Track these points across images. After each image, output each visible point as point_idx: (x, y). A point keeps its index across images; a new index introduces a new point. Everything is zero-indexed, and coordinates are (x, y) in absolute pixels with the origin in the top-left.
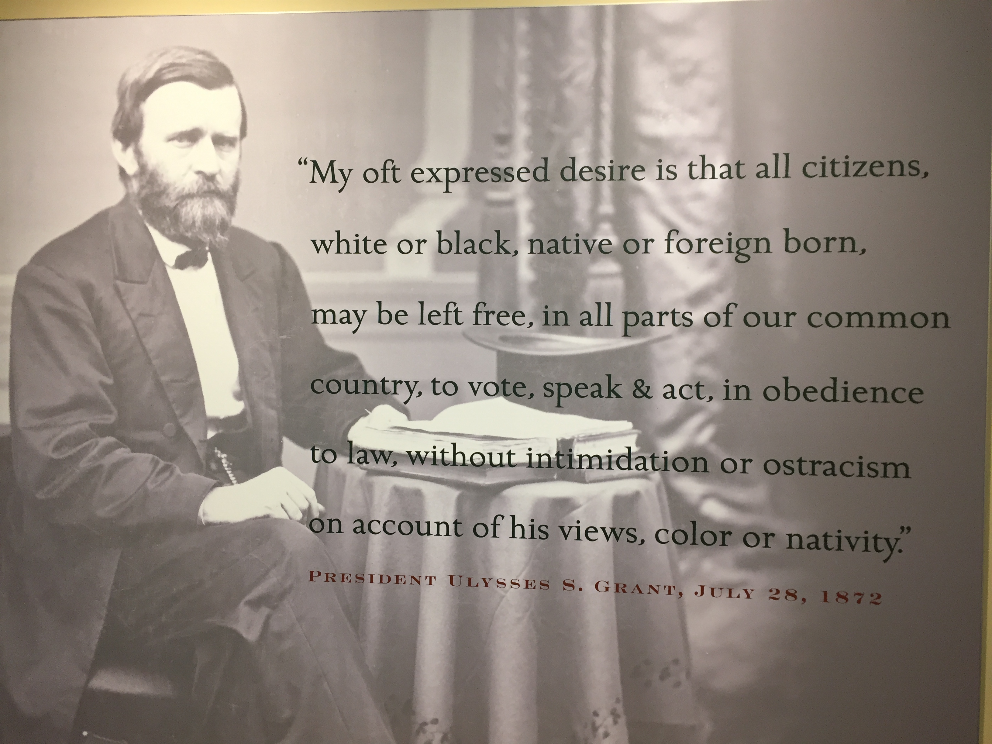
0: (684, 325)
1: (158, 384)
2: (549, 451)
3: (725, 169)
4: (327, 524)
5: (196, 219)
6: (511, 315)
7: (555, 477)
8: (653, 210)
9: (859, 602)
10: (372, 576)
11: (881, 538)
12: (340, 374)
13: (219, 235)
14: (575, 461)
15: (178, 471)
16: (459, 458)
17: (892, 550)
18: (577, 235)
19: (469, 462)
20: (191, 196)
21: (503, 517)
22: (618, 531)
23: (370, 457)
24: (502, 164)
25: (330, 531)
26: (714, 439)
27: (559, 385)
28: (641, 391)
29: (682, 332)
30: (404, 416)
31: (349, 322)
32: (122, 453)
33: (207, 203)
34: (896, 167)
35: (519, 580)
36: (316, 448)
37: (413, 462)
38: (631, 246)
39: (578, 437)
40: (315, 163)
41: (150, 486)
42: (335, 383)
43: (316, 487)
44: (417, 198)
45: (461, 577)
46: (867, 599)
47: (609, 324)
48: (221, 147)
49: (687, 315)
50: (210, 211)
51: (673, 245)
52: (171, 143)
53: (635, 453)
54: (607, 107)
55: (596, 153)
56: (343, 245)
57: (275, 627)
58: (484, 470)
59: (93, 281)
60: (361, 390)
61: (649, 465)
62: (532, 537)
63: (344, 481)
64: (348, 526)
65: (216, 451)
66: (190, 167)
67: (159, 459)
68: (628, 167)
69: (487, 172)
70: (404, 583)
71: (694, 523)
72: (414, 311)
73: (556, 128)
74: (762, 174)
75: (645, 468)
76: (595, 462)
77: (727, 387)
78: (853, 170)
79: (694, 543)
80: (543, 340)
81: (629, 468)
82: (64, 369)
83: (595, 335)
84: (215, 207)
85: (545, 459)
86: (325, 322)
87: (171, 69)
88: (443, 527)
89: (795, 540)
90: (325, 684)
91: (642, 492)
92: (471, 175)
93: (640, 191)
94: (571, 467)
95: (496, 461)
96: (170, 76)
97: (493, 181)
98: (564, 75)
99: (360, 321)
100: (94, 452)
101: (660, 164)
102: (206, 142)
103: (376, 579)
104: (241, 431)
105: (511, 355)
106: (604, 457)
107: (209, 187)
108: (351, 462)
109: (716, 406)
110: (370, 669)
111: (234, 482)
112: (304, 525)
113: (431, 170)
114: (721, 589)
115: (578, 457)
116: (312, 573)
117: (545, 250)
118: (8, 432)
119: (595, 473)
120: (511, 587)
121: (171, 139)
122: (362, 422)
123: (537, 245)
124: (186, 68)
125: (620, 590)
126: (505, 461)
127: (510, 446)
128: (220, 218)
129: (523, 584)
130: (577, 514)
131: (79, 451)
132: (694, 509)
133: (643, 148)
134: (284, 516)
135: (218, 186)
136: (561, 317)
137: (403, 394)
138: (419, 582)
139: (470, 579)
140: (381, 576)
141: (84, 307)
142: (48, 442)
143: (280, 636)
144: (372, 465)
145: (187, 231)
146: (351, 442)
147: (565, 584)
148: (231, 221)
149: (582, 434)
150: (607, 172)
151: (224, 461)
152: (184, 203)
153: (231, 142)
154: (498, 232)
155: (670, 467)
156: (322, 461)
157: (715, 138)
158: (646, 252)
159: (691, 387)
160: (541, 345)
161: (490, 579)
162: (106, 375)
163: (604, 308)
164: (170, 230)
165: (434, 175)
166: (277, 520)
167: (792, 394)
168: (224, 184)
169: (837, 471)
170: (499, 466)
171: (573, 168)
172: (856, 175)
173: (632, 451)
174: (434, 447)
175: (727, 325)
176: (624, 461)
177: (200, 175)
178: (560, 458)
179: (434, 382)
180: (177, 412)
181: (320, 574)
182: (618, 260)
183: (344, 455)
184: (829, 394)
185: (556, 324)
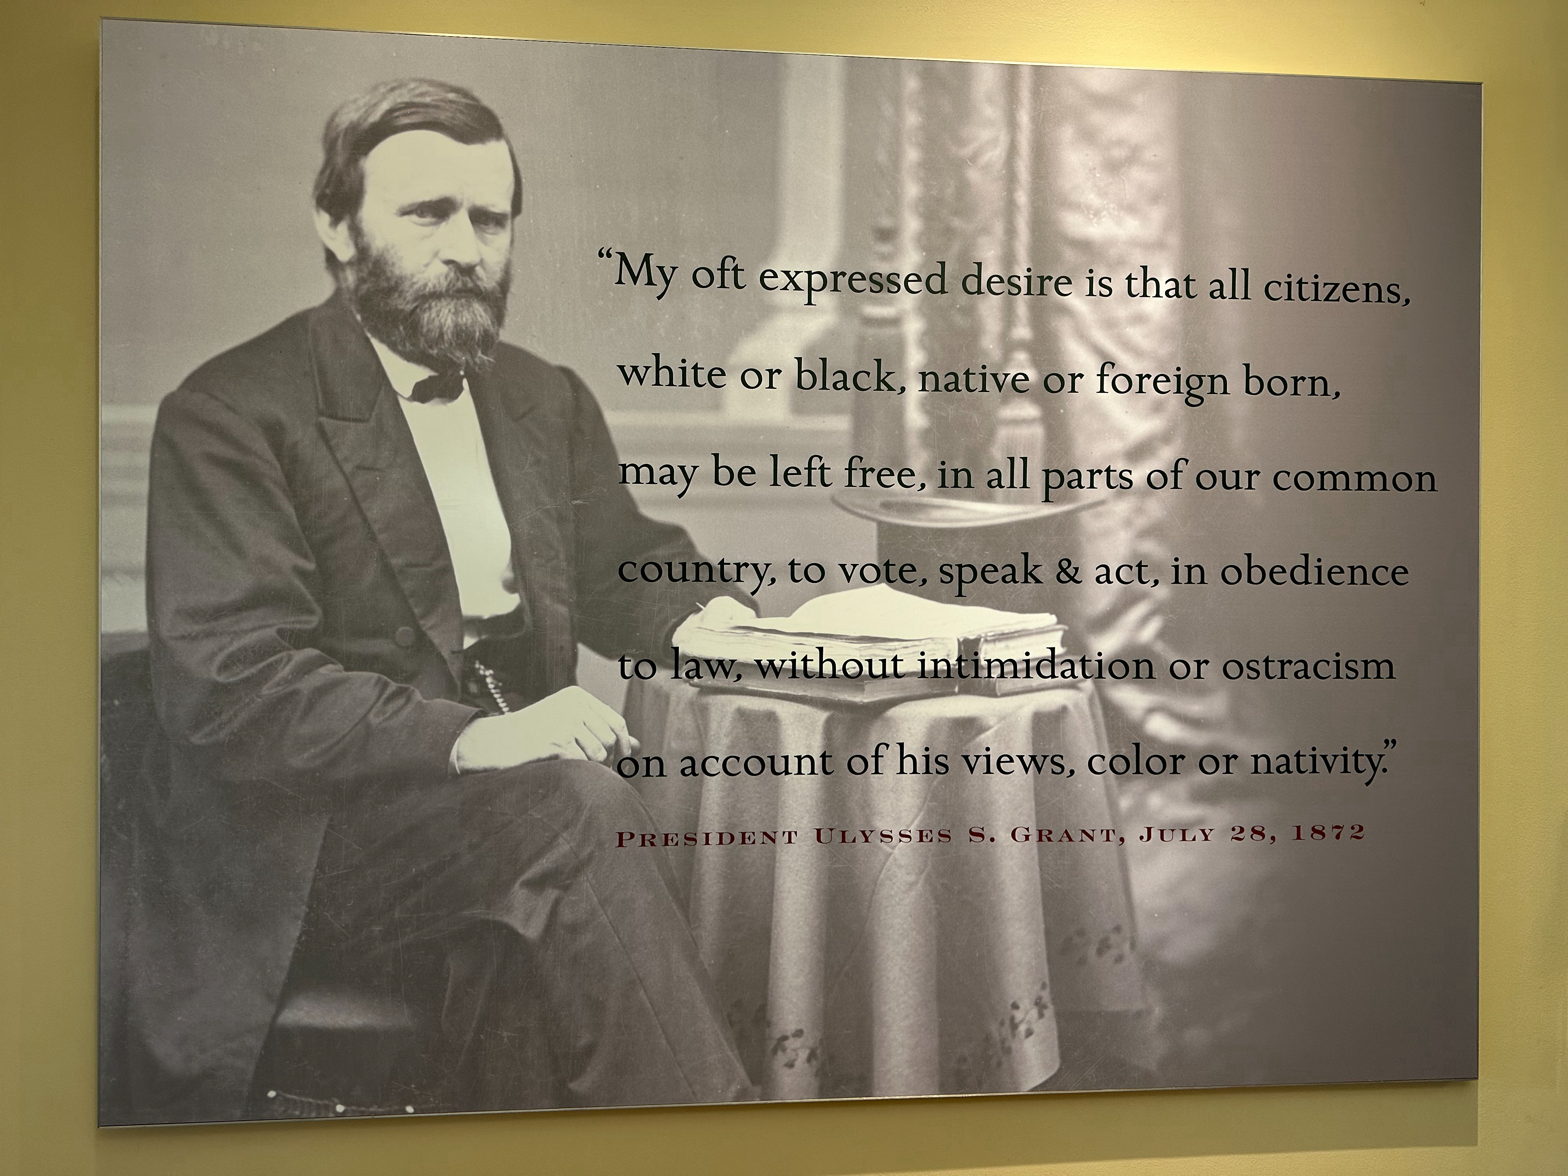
0: (1121, 487)
1: (387, 570)
2: (948, 655)
3: (1172, 285)
4: (643, 764)
5: (445, 329)
6: (896, 474)
7: (956, 690)
8: (1082, 336)
9: (1338, 837)
10: (707, 835)
11: (1363, 755)
12: (661, 554)
13: (480, 354)
14: (983, 668)
15: (418, 696)
16: (827, 668)
17: (1375, 769)
18: (984, 367)
19: (842, 673)
20: (436, 295)
21: (887, 746)
22: (1039, 760)
23: (704, 668)
24: (885, 269)
25: (648, 775)
26: (1161, 635)
27: (960, 567)
28: (1068, 575)
29: (1118, 496)
30: (751, 612)
31: (672, 482)
32: (330, 671)
33: (462, 306)
34: (1373, 290)
35: (910, 831)
36: (626, 659)
37: (764, 674)
38: (1054, 383)
39: (987, 636)
40: (623, 255)
41: (374, 720)
42: (654, 566)
43: (626, 715)
44: (769, 311)
45: (831, 830)
46: (1346, 833)
47: (1025, 486)
48: (483, 226)
49: (1125, 474)
50: (466, 318)
51: (1108, 381)
52: (406, 218)
53: (1060, 656)
54: (1022, 198)
55: (1009, 258)
56: (664, 374)
57: (567, 915)
58: (861, 683)
59: (283, 417)
60: (690, 576)
61: (1078, 671)
62: (927, 771)
63: (668, 703)
64: (673, 766)
65: (477, 666)
66: (436, 254)
67: (388, 680)
68: (1050, 278)
69: (864, 278)
70: (754, 843)
71: (1137, 745)
72: (764, 467)
73: (957, 223)
74: (1217, 294)
75: (1073, 675)
76: (1009, 668)
77: (1177, 567)
78: (1323, 292)
79: (1138, 772)
80: (939, 507)
81: (1053, 676)
82: (237, 549)
83: (1007, 501)
84: (473, 312)
85: (942, 666)
86: (638, 482)
87: (409, 111)
88: (806, 763)
89: (1262, 761)
90: (642, 992)
91: (1071, 707)
92: (843, 281)
93: (1065, 311)
94: (977, 676)
95: (877, 670)
96: (406, 121)
97: (872, 291)
98: (967, 151)
99: (688, 481)
100: (285, 671)
101: (1091, 275)
102: (461, 220)
103: (714, 839)
104: (516, 636)
105: (898, 526)
106: (1020, 662)
107: (465, 284)
108: (677, 676)
109: (1162, 592)
110: (706, 967)
111: (505, 710)
112: (609, 767)
113: (787, 273)
114: (1173, 830)
115: (986, 663)
116: (621, 834)
117: (941, 386)
118: (143, 644)
119: (1008, 684)
120: (900, 841)
121: (405, 212)
122: (692, 620)
123: (930, 378)
124: (431, 110)
125: (1044, 838)
126: (890, 670)
127: (895, 650)
128: (482, 329)
129: (915, 836)
130: (985, 738)
131: (261, 671)
132: (1137, 727)
133: (1069, 255)
134: (579, 755)
135: (479, 283)
136: (963, 476)
137: (749, 581)
138: (773, 841)
139: (844, 833)
140: (721, 834)
141: (269, 455)
142: (212, 656)
143: (574, 929)
144: (707, 680)
145: (431, 347)
146: (677, 649)
147: (972, 833)
148: (498, 334)
149: (991, 632)
150: (1023, 284)
151: (489, 680)
152: (427, 306)
153: (498, 220)
154: (879, 361)
155: (1106, 673)
156: (635, 676)
157: (1160, 245)
158: (1073, 390)
159: (1131, 567)
160: (937, 514)
161: (872, 831)
162: (306, 557)
163: (1019, 464)
164: (404, 345)
165: (792, 280)
166: (569, 763)
167: (1256, 574)
168: (488, 280)
169: (1310, 672)
170: (882, 677)
171: (979, 277)
172: (1327, 299)
173: (1056, 653)
174: (794, 654)
175: (1176, 487)
176: (1045, 666)
177: (451, 266)
178: (963, 664)
179: (792, 564)
180: (417, 611)
181: (632, 836)
182: (1037, 400)
183: (666, 666)
184: (1299, 574)
185: (956, 486)
